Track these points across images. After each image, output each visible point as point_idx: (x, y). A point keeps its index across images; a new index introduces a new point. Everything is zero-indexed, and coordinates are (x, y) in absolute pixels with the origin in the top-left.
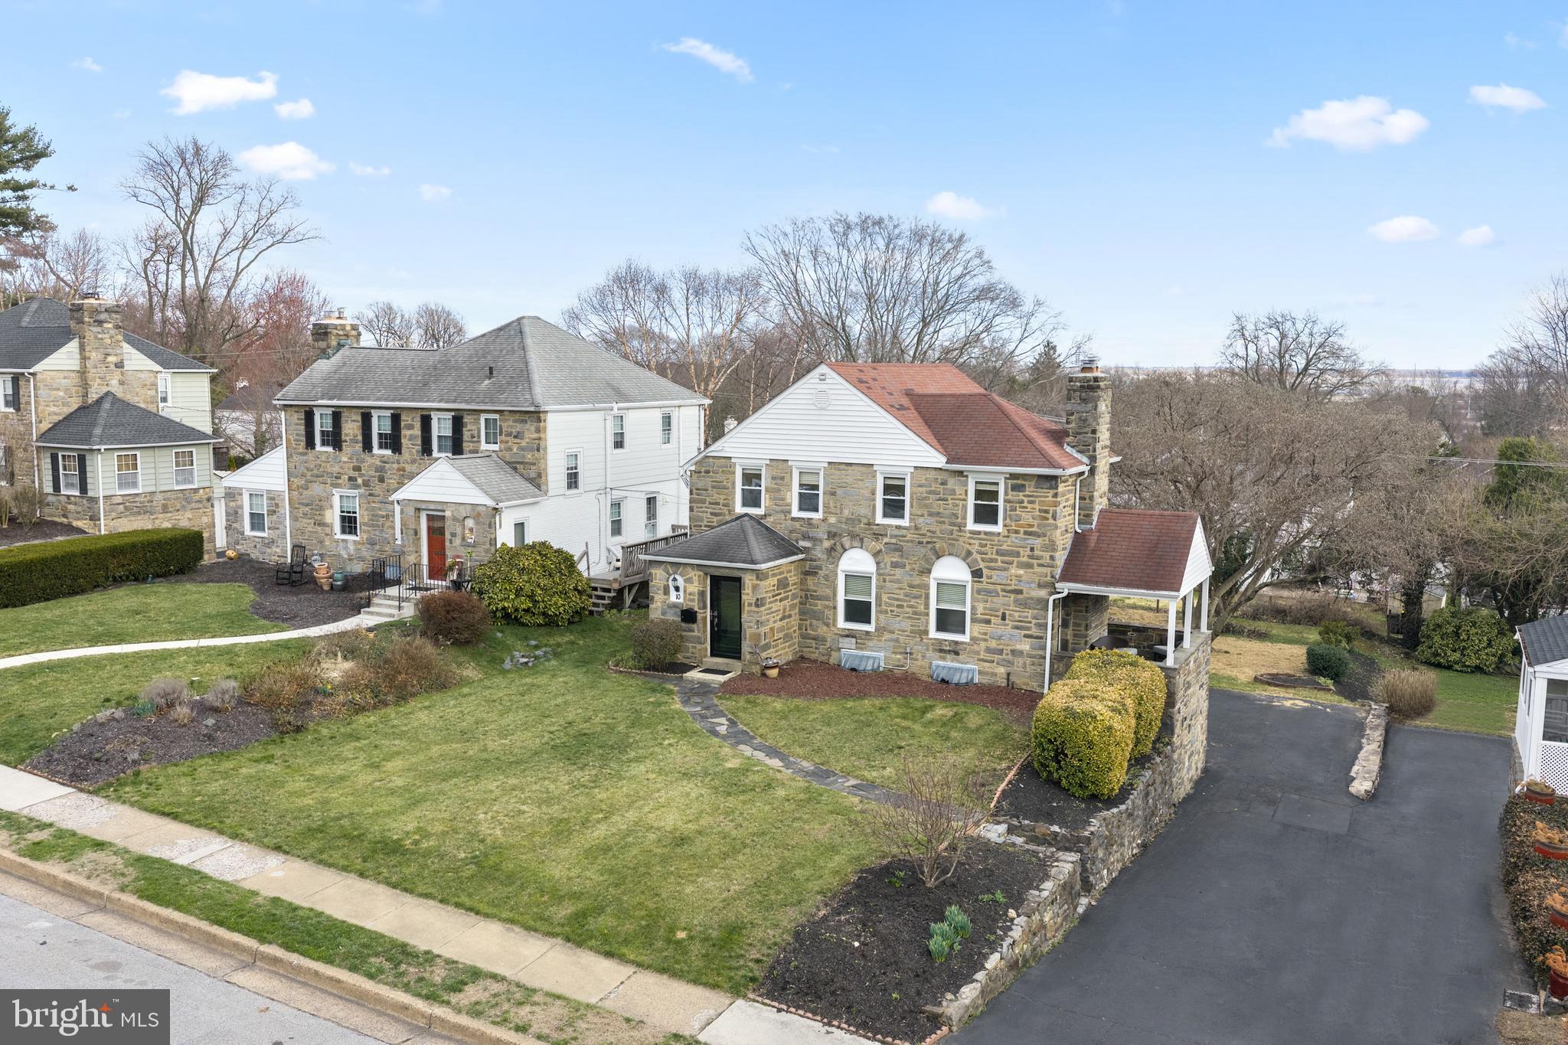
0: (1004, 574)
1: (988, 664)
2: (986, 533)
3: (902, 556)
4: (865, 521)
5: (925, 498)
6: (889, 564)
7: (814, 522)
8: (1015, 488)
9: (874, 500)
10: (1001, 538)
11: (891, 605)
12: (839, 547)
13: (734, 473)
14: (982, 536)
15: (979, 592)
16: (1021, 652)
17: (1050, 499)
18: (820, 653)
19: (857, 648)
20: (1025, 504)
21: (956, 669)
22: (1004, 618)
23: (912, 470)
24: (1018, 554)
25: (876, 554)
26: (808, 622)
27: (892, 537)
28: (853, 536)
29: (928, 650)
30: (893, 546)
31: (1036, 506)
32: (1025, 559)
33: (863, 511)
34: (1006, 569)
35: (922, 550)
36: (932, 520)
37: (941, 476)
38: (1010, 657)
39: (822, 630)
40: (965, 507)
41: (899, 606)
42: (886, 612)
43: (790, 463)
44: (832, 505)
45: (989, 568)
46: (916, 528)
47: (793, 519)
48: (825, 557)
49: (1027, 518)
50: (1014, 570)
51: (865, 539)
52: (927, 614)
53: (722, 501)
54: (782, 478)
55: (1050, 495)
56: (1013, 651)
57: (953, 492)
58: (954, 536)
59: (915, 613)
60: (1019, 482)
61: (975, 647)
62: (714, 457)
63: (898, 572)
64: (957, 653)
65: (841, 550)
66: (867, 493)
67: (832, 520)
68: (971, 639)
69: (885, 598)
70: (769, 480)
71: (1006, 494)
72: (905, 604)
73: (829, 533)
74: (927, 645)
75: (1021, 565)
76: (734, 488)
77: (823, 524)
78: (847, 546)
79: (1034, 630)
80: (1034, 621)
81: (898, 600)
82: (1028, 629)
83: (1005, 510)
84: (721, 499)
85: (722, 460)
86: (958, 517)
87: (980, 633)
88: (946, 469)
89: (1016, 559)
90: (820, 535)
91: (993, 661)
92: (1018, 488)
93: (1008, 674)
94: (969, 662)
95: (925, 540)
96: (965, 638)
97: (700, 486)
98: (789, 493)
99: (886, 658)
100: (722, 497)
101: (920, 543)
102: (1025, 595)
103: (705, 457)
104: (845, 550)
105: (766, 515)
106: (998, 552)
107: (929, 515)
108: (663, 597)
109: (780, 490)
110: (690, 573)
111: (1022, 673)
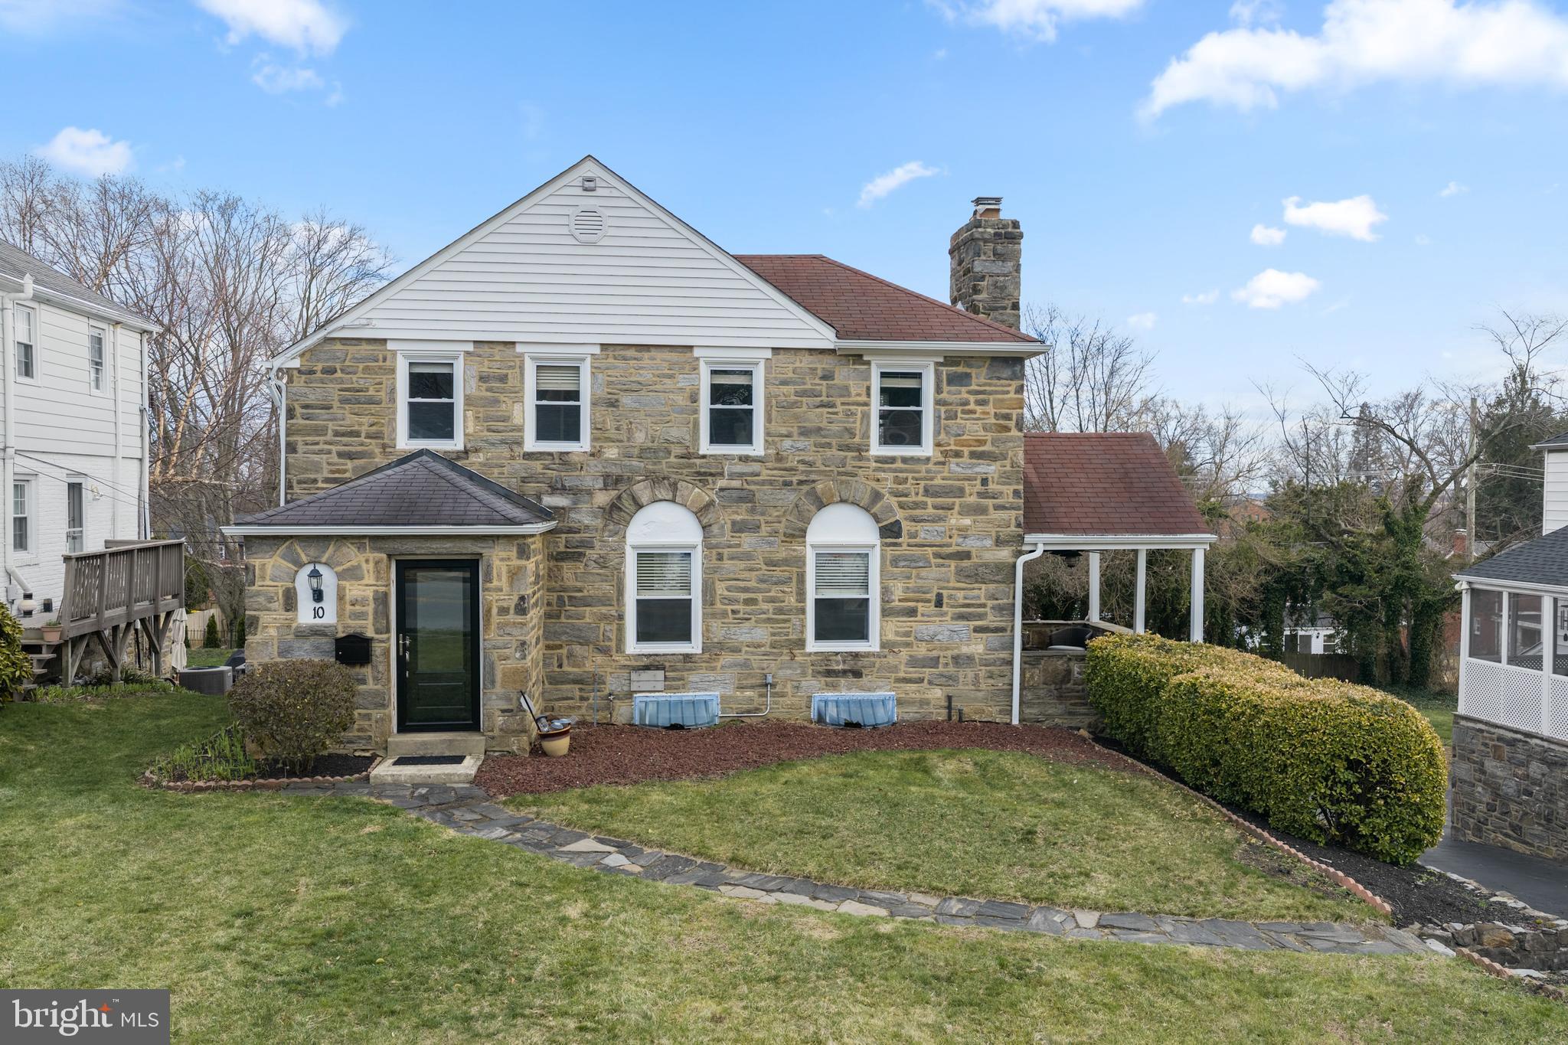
0: (938, 527)
1: (914, 687)
2: (905, 460)
3: (753, 511)
4: (677, 450)
5: (794, 405)
6: (728, 527)
7: (574, 459)
8: (954, 380)
9: (696, 411)
10: (930, 466)
11: (732, 601)
12: (627, 503)
13: (393, 371)
14: (899, 465)
15: (895, 562)
16: (970, 659)
17: (1012, 395)
18: (590, 707)
19: (667, 688)
20: (972, 406)
21: (860, 703)
22: (939, 603)
23: (769, 354)
24: (961, 492)
25: (701, 512)
26: (564, 651)
27: (733, 476)
28: (655, 479)
29: (804, 674)
30: (735, 494)
31: (991, 409)
32: (972, 499)
33: (675, 433)
34: (940, 519)
35: (791, 498)
36: (807, 443)
37: (827, 363)
38: (951, 669)
39: (593, 663)
40: (866, 416)
41: (747, 602)
42: (724, 614)
43: (519, 349)
44: (610, 424)
45: (915, 520)
46: (779, 458)
47: (528, 456)
48: (599, 522)
49: (973, 429)
50: (955, 520)
51: (681, 484)
52: (803, 611)
53: (364, 429)
54: (503, 379)
55: (1012, 389)
56: (956, 659)
57: (845, 391)
58: (849, 468)
59: (780, 611)
60: (960, 369)
61: (891, 660)
62: (344, 341)
63: (747, 541)
64: (857, 674)
65: (633, 508)
66: (681, 400)
67: (612, 453)
68: (883, 645)
69: (721, 589)
70: (474, 383)
71: (938, 390)
72: (760, 596)
73: (606, 477)
74: (802, 666)
75: (967, 510)
76: (393, 400)
77: (593, 462)
78: (644, 500)
79: (990, 617)
80: (990, 603)
81: (746, 590)
82: (981, 617)
83: (937, 418)
84: (363, 423)
85: (365, 347)
86: (853, 435)
87: (897, 633)
88: (833, 351)
89: (957, 500)
90: (588, 482)
91: (921, 680)
92: (957, 380)
93: (949, 698)
94: (880, 688)
95: (795, 479)
96: (871, 645)
97: (312, 399)
98: (517, 406)
99: (725, 700)
100: (365, 420)
101: (787, 484)
102: (975, 560)
103: (327, 340)
104: (640, 507)
105: (466, 452)
106: (926, 491)
107: (801, 434)
108: (282, 615)
109: (497, 401)
110: (353, 556)
111: (973, 694)
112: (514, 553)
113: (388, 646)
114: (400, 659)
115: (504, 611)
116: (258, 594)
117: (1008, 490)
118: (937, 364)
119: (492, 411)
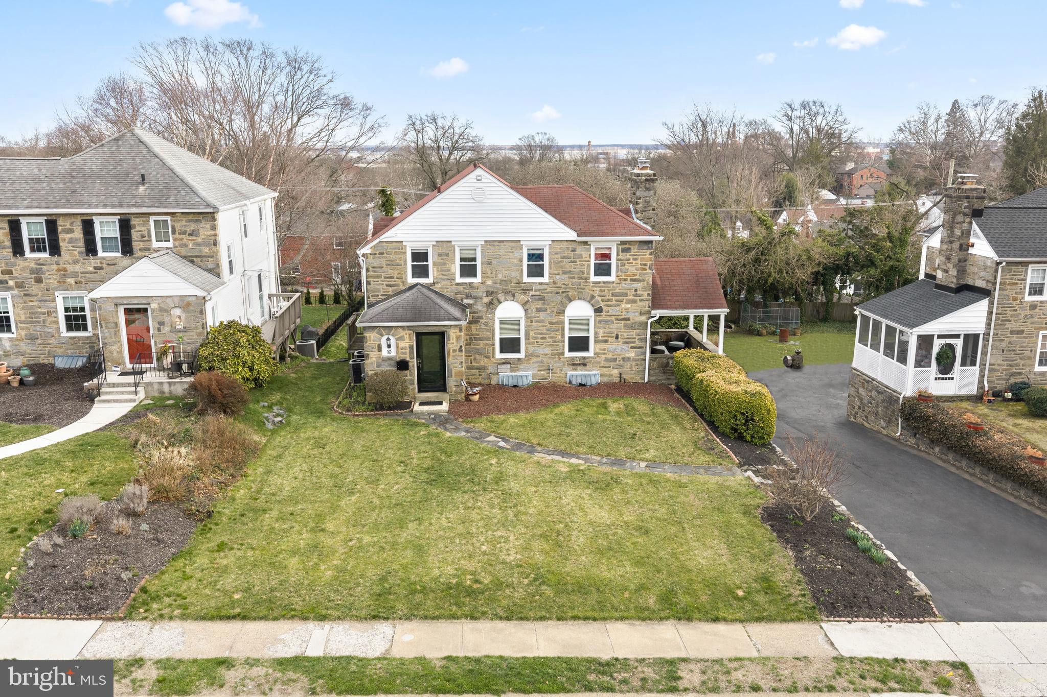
0: (617, 308)
1: (607, 369)
2: (604, 283)
3: (544, 303)
4: (515, 281)
5: (560, 262)
6: (534, 310)
7: (475, 285)
8: (624, 251)
9: (522, 266)
10: (614, 285)
11: (536, 338)
12: (495, 302)
13: (405, 253)
14: (602, 284)
15: (600, 322)
16: (629, 358)
17: (648, 256)
18: (483, 378)
19: (512, 371)
20: (631, 261)
21: (585, 376)
22: (617, 338)
23: (550, 243)
24: (626, 295)
25: (524, 304)
26: (473, 358)
27: (536, 290)
28: (506, 293)
29: (564, 365)
30: (537, 297)
31: (639, 262)
32: (631, 297)
33: (513, 275)
34: (618, 305)
35: (559, 298)
36: (565, 277)
37: (571, 246)
38: (622, 363)
39: (484, 362)
40: (589, 266)
41: (542, 338)
42: (533, 343)
43: (453, 243)
44: (488, 271)
45: (607, 306)
46: (554, 283)
47: (458, 284)
48: (485, 309)
49: (632, 270)
50: (624, 306)
51: (516, 294)
52: (564, 341)
53: (395, 276)
54: (447, 255)
55: (648, 253)
56: (623, 359)
57: (581, 256)
58: (582, 286)
59: (555, 342)
60: (627, 246)
61: (598, 359)
62: (387, 242)
63: (542, 315)
64: (585, 365)
65: (497, 303)
66: (516, 261)
67: (489, 282)
68: (595, 354)
69: (532, 334)
70: (436, 257)
71: (618, 255)
72: (547, 336)
73: (487, 292)
74: (564, 362)
75: (629, 302)
76: (406, 264)
77: (482, 286)
78: (502, 300)
79: (637, 343)
80: (637, 337)
81: (541, 334)
82: (633, 342)
83: (617, 266)
84: (395, 273)
85: (394, 244)
86: (583, 273)
87: (600, 349)
88: (575, 241)
89: (625, 298)
90: (480, 294)
91: (610, 367)
92: (626, 250)
93: (621, 374)
94: (593, 370)
95: (560, 291)
96: (590, 354)
97: (376, 264)
98: (453, 265)
99: (533, 375)
100: (396, 272)
101: (557, 293)
102: (631, 321)
103: (380, 242)
104: (500, 303)
105: (434, 283)
106: (612, 295)
107: (563, 273)
108: (377, 353)
109: (445, 264)
110: (402, 333)
111: (630, 372)
112: (458, 331)
113: (414, 363)
114: (418, 367)
115: (454, 351)
116: (368, 346)
117: (645, 293)
118: (618, 244)
119: (443, 268)
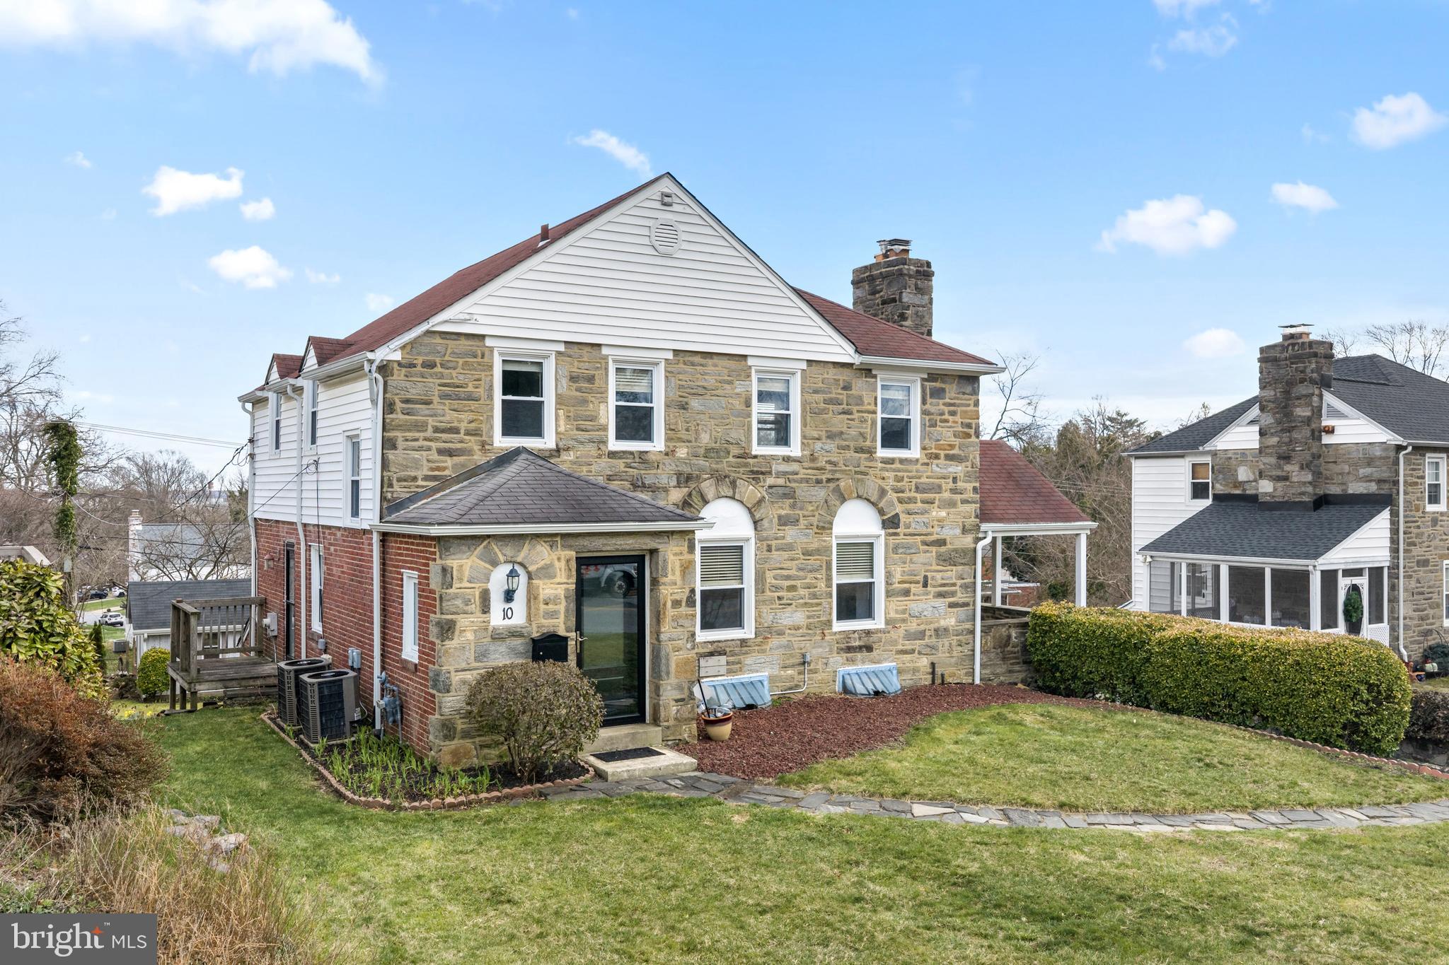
0: (925, 518)
1: (908, 657)
2: (902, 461)
3: (794, 506)
4: (735, 450)
5: (823, 411)
6: (775, 521)
7: (652, 457)
8: (934, 393)
9: (749, 415)
10: (919, 466)
11: (777, 588)
12: (696, 500)
13: (488, 367)
14: (897, 465)
15: (895, 549)
16: (946, 630)
17: (972, 408)
19: (730, 672)
20: (946, 417)
21: (878, 673)
22: (925, 585)
23: (804, 366)
24: (938, 489)
25: (753, 508)
28: (719, 478)
29: (831, 651)
30: (781, 491)
31: (958, 418)
32: (946, 495)
33: (735, 435)
34: (926, 512)
35: (820, 493)
36: (831, 445)
37: (844, 375)
38: (934, 640)
40: (873, 424)
41: (789, 589)
42: (772, 601)
43: (605, 351)
44: (681, 426)
45: (909, 513)
46: (812, 458)
47: (613, 455)
49: (947, 435)
50: (935, 513)
51: (738, 482)
52: (828, 596)
53: (463, 426)
54: (591, 379)
55: (972, 402)
56: (937, 631)
57: (860, 401)
58: (862, 469)
59: (814, 596)
62: (446, 335)
63: (790, 534)
64: (869, 649)
65: (701, 504)
66: (736, 405)
67: (682, 452)
68: (887, 622)
69: (769, 578)
70: (564, 382)
71: (924, 402)
72: (798, 583)
73: (679, 475)
74: (830, 644)
75: (943, 504)
76: (488, 399)
77: (667, 460)
78: (710, 496)
80: (959, 582)
81: (788, 578)
82: (953, 594)
83: (923, 425)
84: (463, 421)
85: (463, 341)
86: (865, 439)
87: (897, 611)
88: (850, 365)
89: (937, 495)
90: (664, 481)
91: (913, 651)
92: (938, 393)
93: (933, 665)
94: (885, 660)
95: (824, 477)
96: (877, 623)
97: (413, 393)
98: (602, 406)
99: (772, 679)
100: (464, 416)
101: (818, 482)
102: (949, 546)
103: (429, 333)
104: (706, 502)
105: (558, 450)
106: (917, 488)
107: (828, 437)
108: (478, 618)
109: (585, 402)
110: (542, 555)
111: (947, 661)
112: (685, 548)
114: (578, 657)
115: (676, 603)
116: (456, 597)
117: (970, 486)
118: (923, 380)
119: (582, 411)
